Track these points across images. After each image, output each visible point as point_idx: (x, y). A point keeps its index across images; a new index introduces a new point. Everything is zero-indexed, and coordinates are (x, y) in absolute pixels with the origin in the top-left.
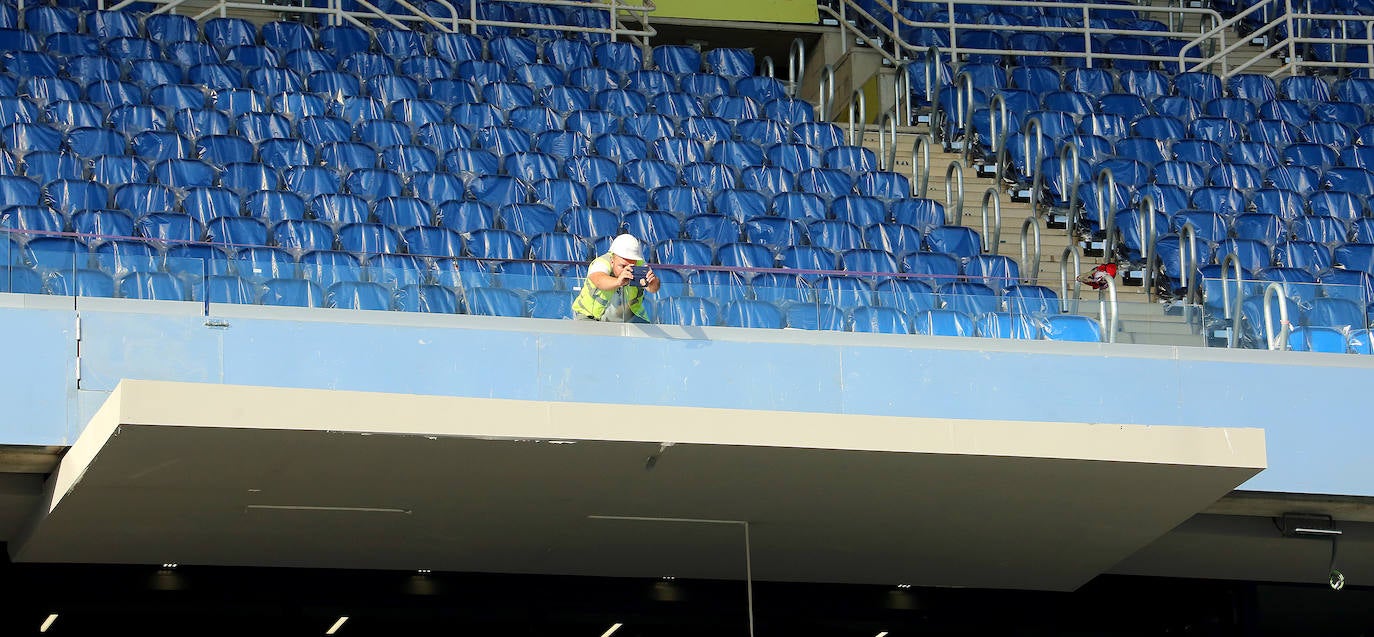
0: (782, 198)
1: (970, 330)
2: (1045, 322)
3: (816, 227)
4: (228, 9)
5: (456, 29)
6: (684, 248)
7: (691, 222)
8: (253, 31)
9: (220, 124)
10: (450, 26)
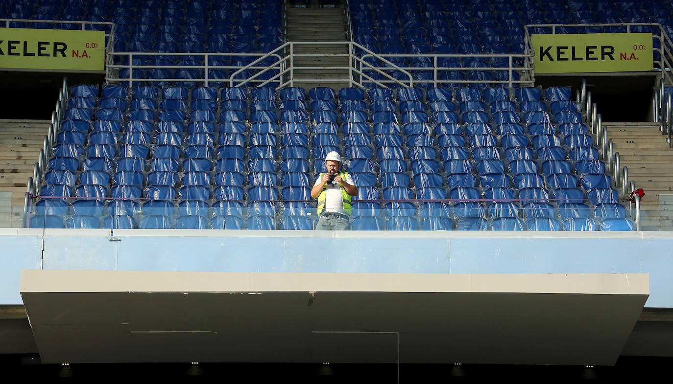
0: (514, 163)
1: (558, 227)
2: (601, 222)
3: (519, 177)
4: (294, 82)
5: (411, 86)
6: (431, 191)
7: (450, 177)
8: (304, 93)
9: (240, 140)
10: (408, 84)
